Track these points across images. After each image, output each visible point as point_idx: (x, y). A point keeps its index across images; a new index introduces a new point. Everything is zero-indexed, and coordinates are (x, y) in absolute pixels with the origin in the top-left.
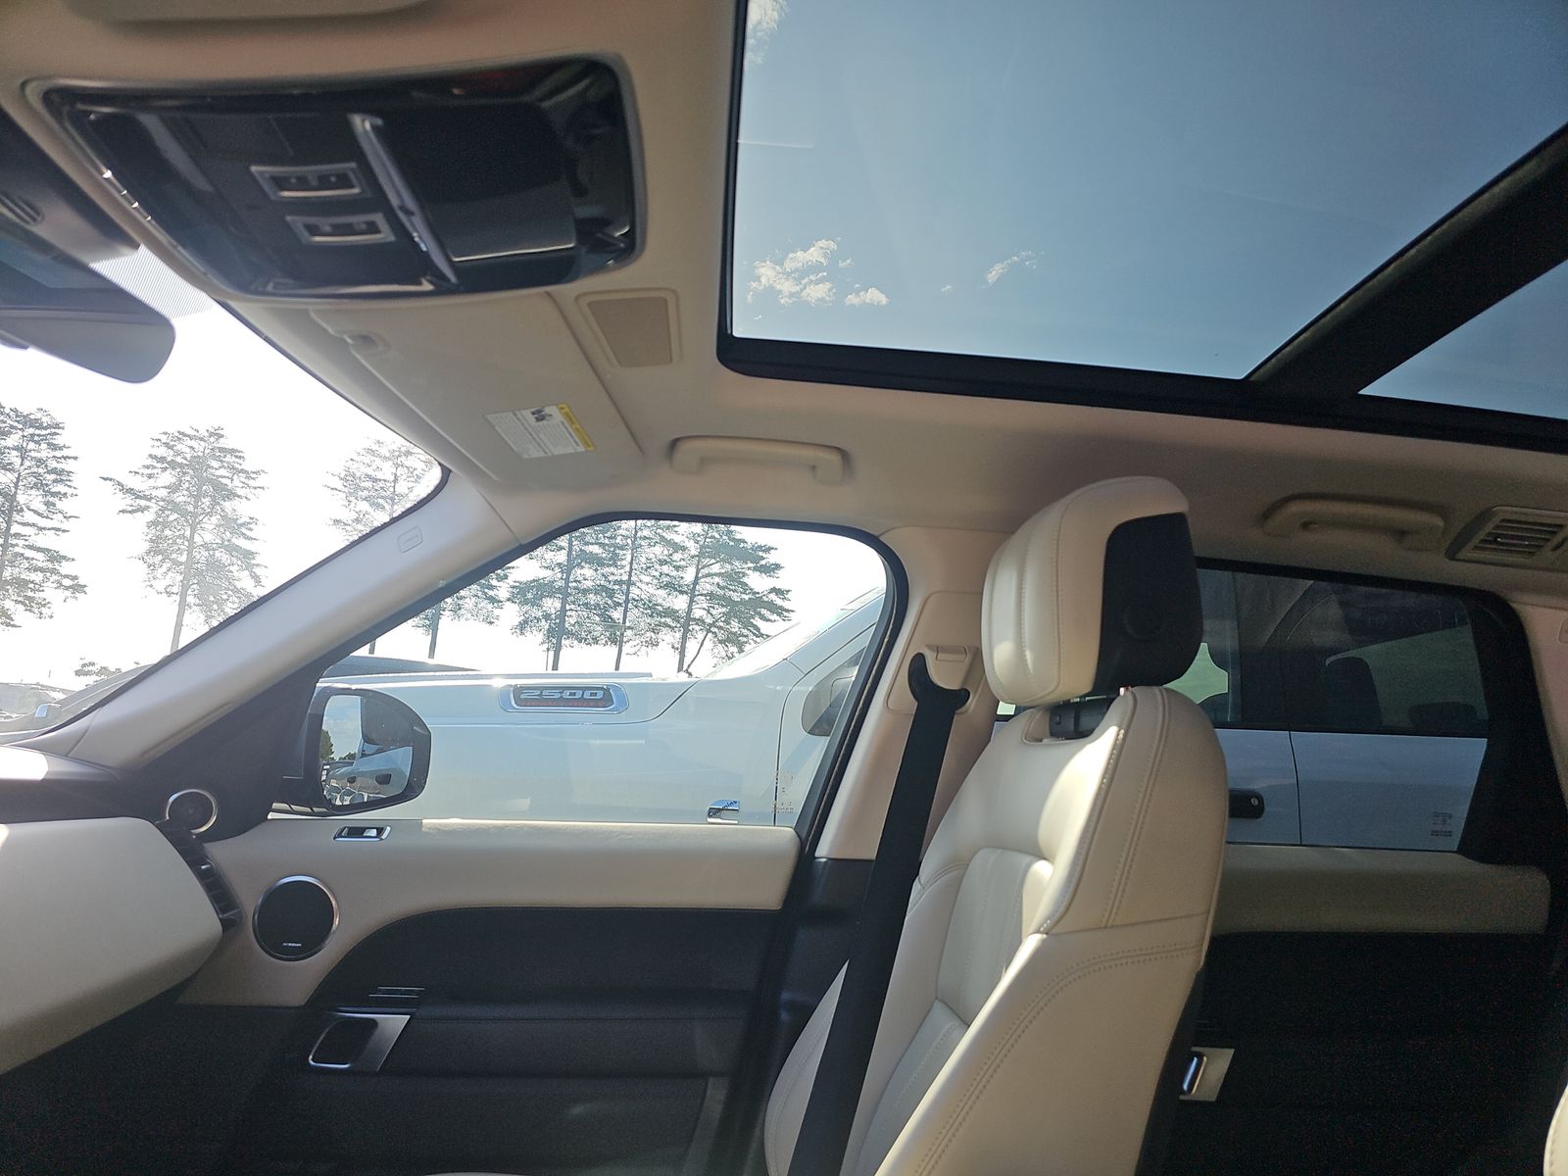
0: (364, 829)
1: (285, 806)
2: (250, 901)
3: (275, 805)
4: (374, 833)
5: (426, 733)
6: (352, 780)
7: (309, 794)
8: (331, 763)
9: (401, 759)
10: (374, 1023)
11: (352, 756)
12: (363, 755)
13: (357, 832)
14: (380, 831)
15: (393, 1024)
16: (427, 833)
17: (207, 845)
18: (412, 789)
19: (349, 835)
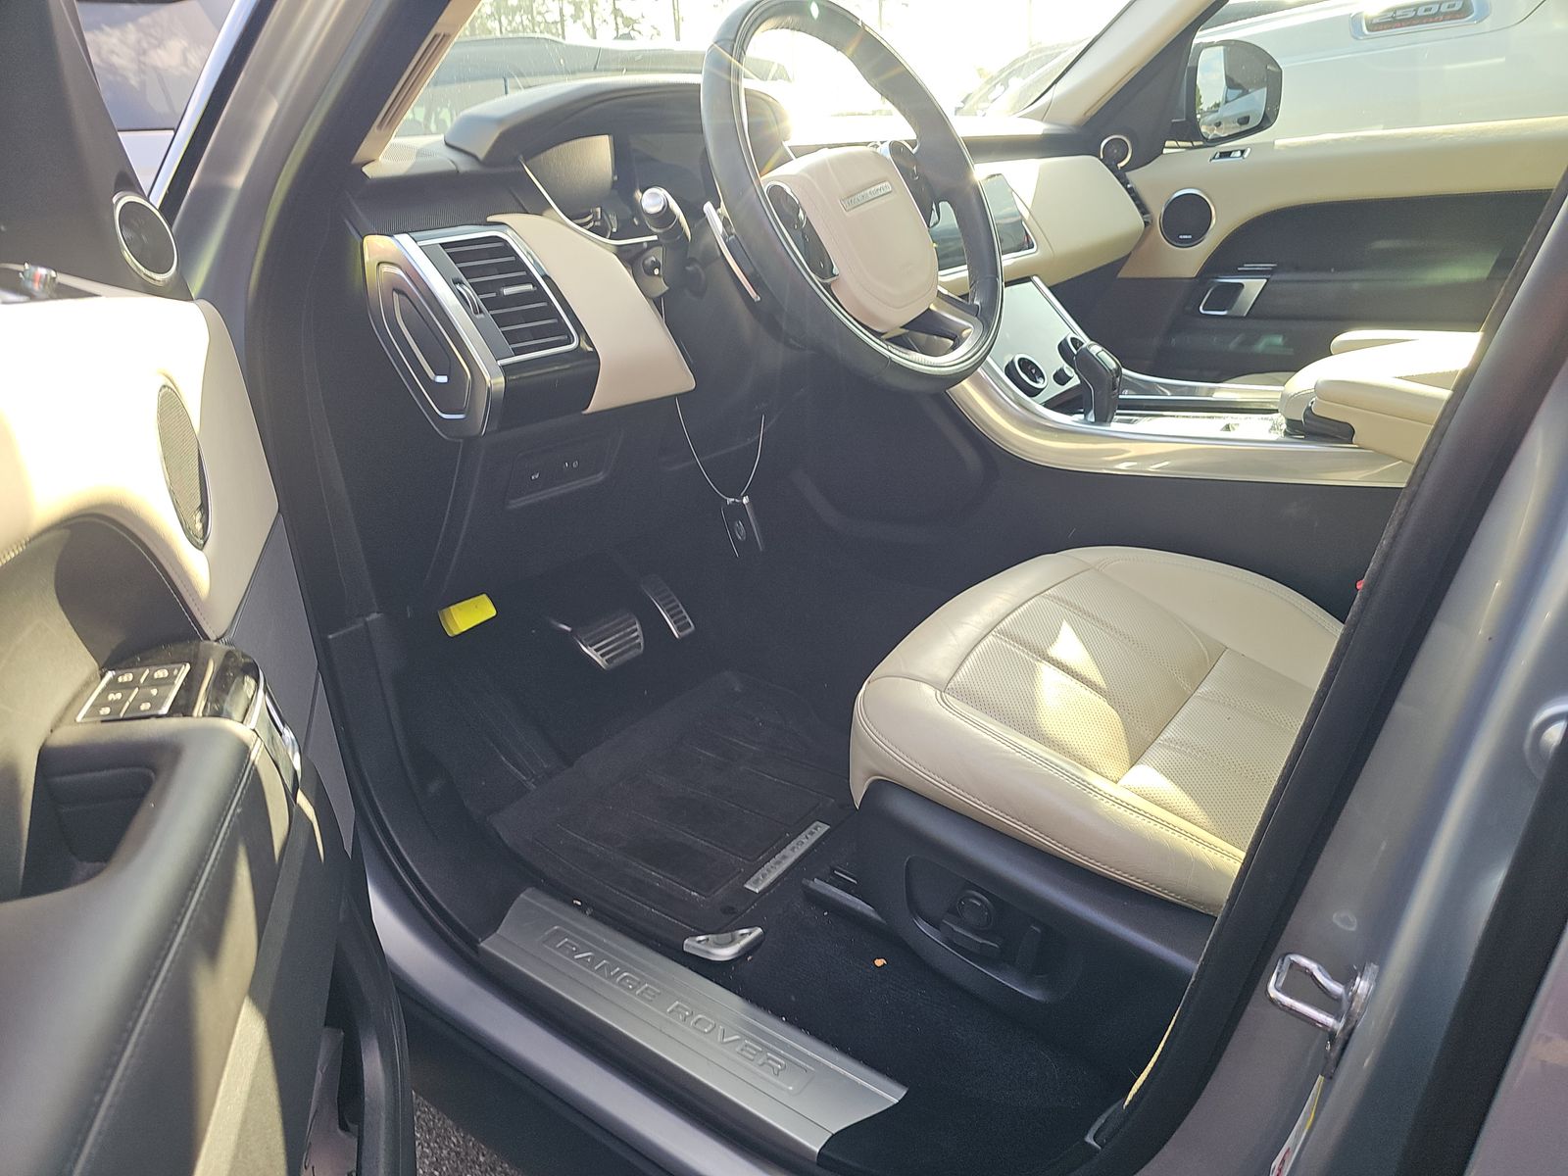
0: (1231, 152)
1: (1173, 143)
2: (1158, 211)
3: (1168, 143)
4: (1238, 154)
5: (1277, 70)
6: (1218, 125)
7: (1189, 131)
8: (1203, 113)
9: (1259, 97)
10: (1241, 286)
11: (1217, 105)
12: (1227, 102)
13: (1226, 154)
14: (1243, 152)
15: (1253, 287)
16: (1278, 150)
17: (1127, 174)
18: (1266, 121)
19: (1221, 157)
